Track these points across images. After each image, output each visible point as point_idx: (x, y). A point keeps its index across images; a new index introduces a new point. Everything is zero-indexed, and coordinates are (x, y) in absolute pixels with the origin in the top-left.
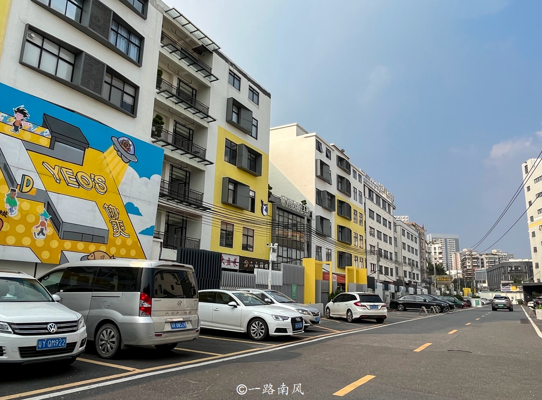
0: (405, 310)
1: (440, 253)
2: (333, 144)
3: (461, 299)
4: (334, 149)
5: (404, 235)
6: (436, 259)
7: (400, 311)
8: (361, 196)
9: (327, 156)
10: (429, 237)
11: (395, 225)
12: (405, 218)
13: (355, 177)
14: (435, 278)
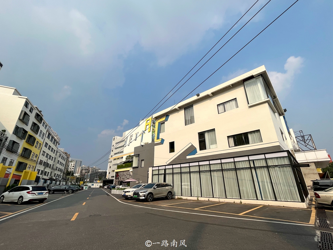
0: (53, 193)
1: (73, 166)
2: (36, 106)
3: (80, 186)
4: (36, 109)
5: (60, 157)
6: (71, 169)
7: (51, 194)
8: (43, 135)
9: (30, 111)
10: (70, 160)
11: (57, 152)
12: (62, 150)
13: (43, 125)
14: (70, 177)
